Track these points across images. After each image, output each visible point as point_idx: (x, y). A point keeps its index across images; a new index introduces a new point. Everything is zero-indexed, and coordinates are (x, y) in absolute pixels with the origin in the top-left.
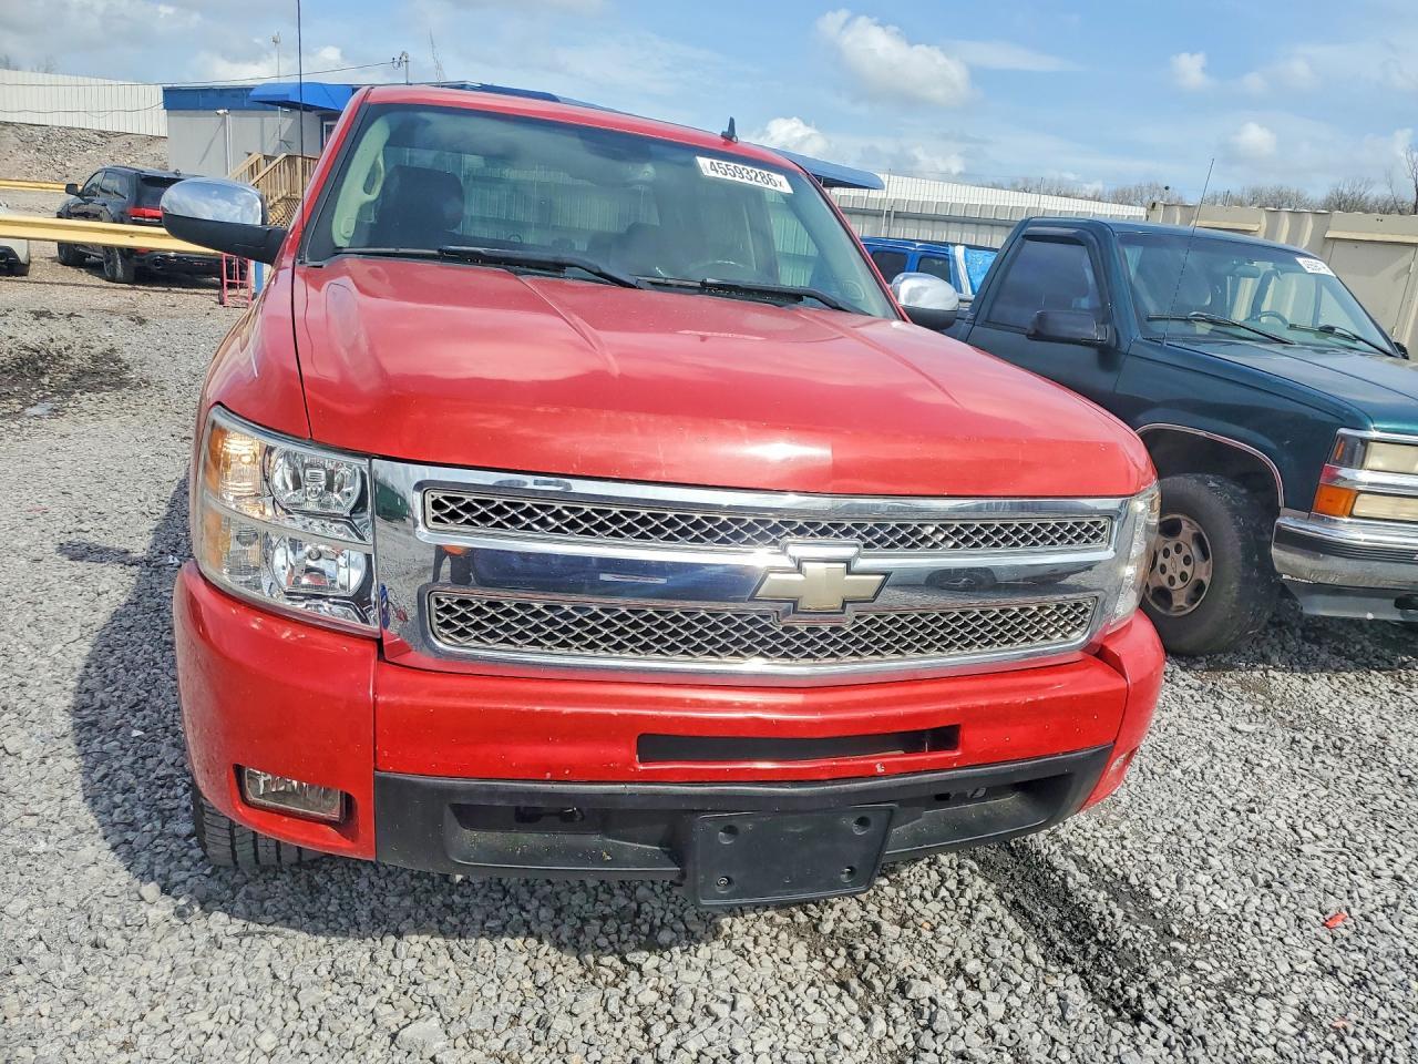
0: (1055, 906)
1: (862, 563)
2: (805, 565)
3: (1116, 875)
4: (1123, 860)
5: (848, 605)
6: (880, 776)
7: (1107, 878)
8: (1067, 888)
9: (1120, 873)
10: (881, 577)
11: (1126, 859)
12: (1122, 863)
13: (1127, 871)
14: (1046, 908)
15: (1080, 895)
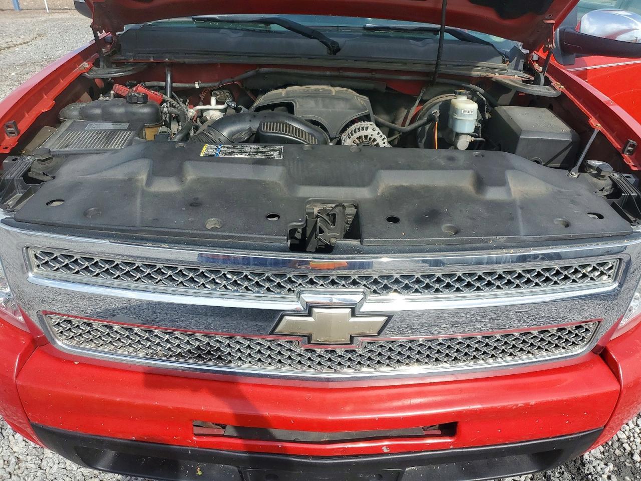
0: (570, 471)
1: (366, 307)
2: (315, 310)
3: (625, 449)
4: (634, 436)
5: (355, 338)
6: (387, 454)
7: (618, 452)
8: (583, 459)
9: (628, 449)
10: (383, 319)
11: (636, 435)
12: (632, 439)
13: (634, 447)
14: (563, 473)
15: (591, 467)
